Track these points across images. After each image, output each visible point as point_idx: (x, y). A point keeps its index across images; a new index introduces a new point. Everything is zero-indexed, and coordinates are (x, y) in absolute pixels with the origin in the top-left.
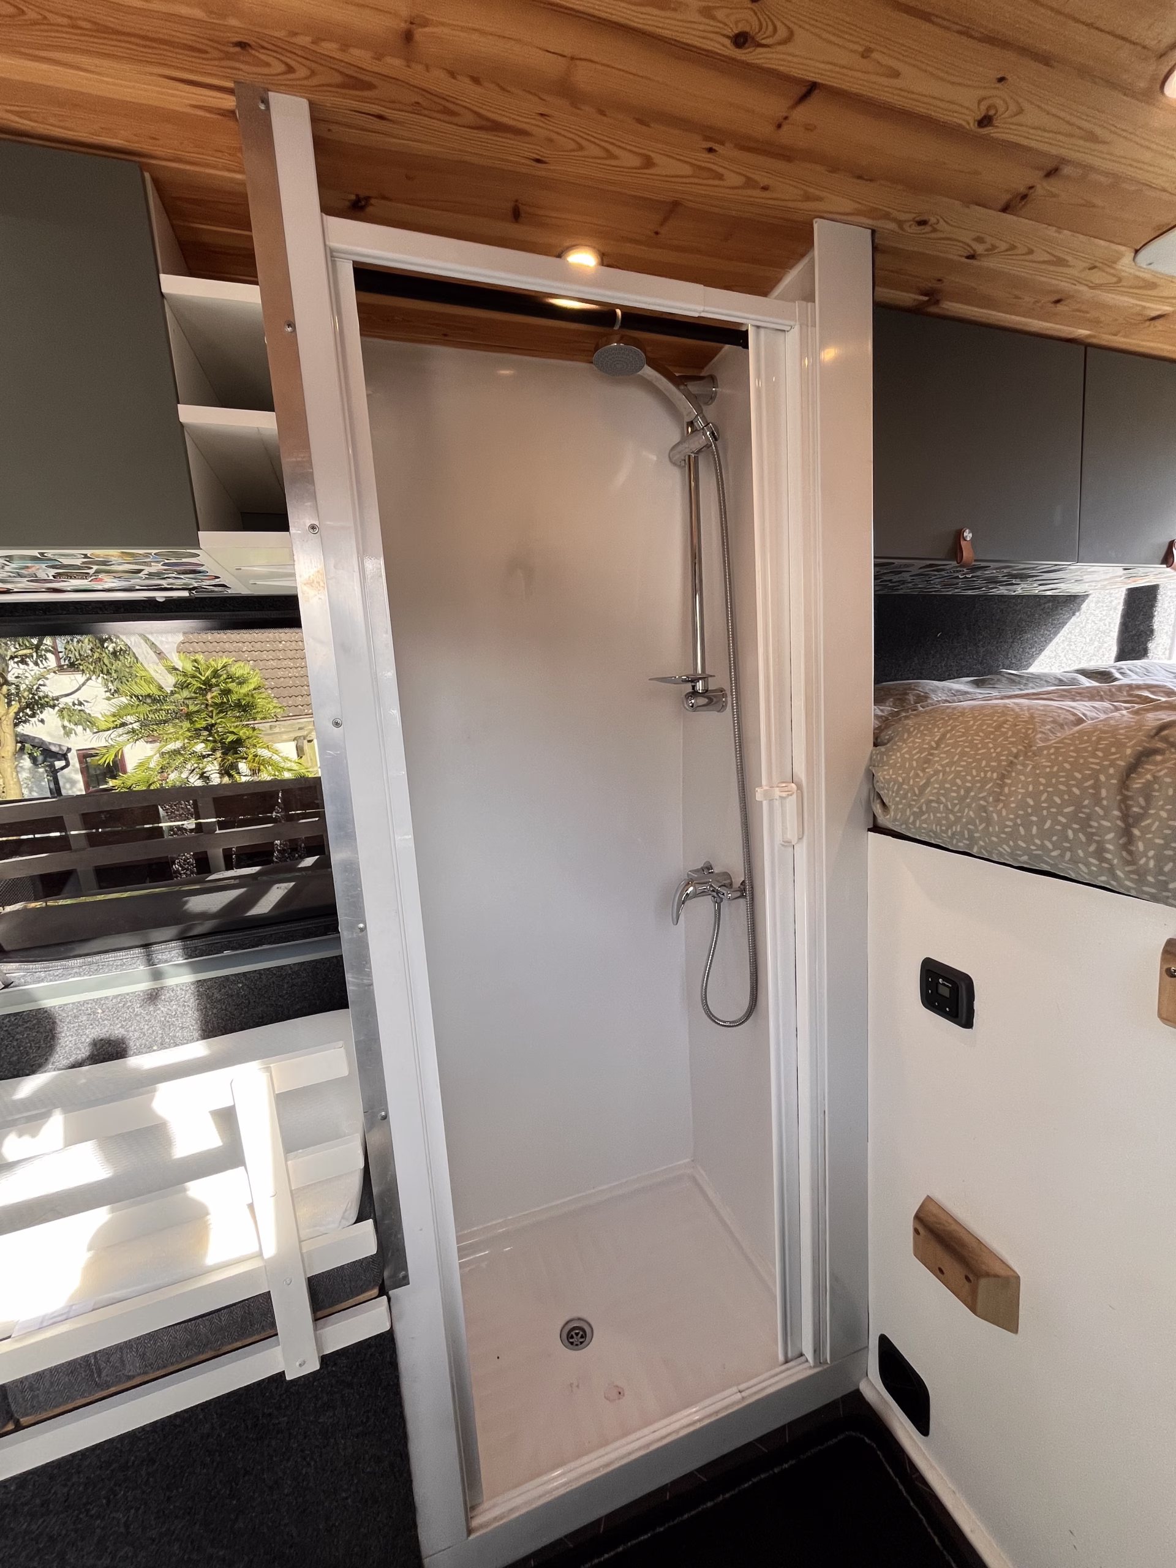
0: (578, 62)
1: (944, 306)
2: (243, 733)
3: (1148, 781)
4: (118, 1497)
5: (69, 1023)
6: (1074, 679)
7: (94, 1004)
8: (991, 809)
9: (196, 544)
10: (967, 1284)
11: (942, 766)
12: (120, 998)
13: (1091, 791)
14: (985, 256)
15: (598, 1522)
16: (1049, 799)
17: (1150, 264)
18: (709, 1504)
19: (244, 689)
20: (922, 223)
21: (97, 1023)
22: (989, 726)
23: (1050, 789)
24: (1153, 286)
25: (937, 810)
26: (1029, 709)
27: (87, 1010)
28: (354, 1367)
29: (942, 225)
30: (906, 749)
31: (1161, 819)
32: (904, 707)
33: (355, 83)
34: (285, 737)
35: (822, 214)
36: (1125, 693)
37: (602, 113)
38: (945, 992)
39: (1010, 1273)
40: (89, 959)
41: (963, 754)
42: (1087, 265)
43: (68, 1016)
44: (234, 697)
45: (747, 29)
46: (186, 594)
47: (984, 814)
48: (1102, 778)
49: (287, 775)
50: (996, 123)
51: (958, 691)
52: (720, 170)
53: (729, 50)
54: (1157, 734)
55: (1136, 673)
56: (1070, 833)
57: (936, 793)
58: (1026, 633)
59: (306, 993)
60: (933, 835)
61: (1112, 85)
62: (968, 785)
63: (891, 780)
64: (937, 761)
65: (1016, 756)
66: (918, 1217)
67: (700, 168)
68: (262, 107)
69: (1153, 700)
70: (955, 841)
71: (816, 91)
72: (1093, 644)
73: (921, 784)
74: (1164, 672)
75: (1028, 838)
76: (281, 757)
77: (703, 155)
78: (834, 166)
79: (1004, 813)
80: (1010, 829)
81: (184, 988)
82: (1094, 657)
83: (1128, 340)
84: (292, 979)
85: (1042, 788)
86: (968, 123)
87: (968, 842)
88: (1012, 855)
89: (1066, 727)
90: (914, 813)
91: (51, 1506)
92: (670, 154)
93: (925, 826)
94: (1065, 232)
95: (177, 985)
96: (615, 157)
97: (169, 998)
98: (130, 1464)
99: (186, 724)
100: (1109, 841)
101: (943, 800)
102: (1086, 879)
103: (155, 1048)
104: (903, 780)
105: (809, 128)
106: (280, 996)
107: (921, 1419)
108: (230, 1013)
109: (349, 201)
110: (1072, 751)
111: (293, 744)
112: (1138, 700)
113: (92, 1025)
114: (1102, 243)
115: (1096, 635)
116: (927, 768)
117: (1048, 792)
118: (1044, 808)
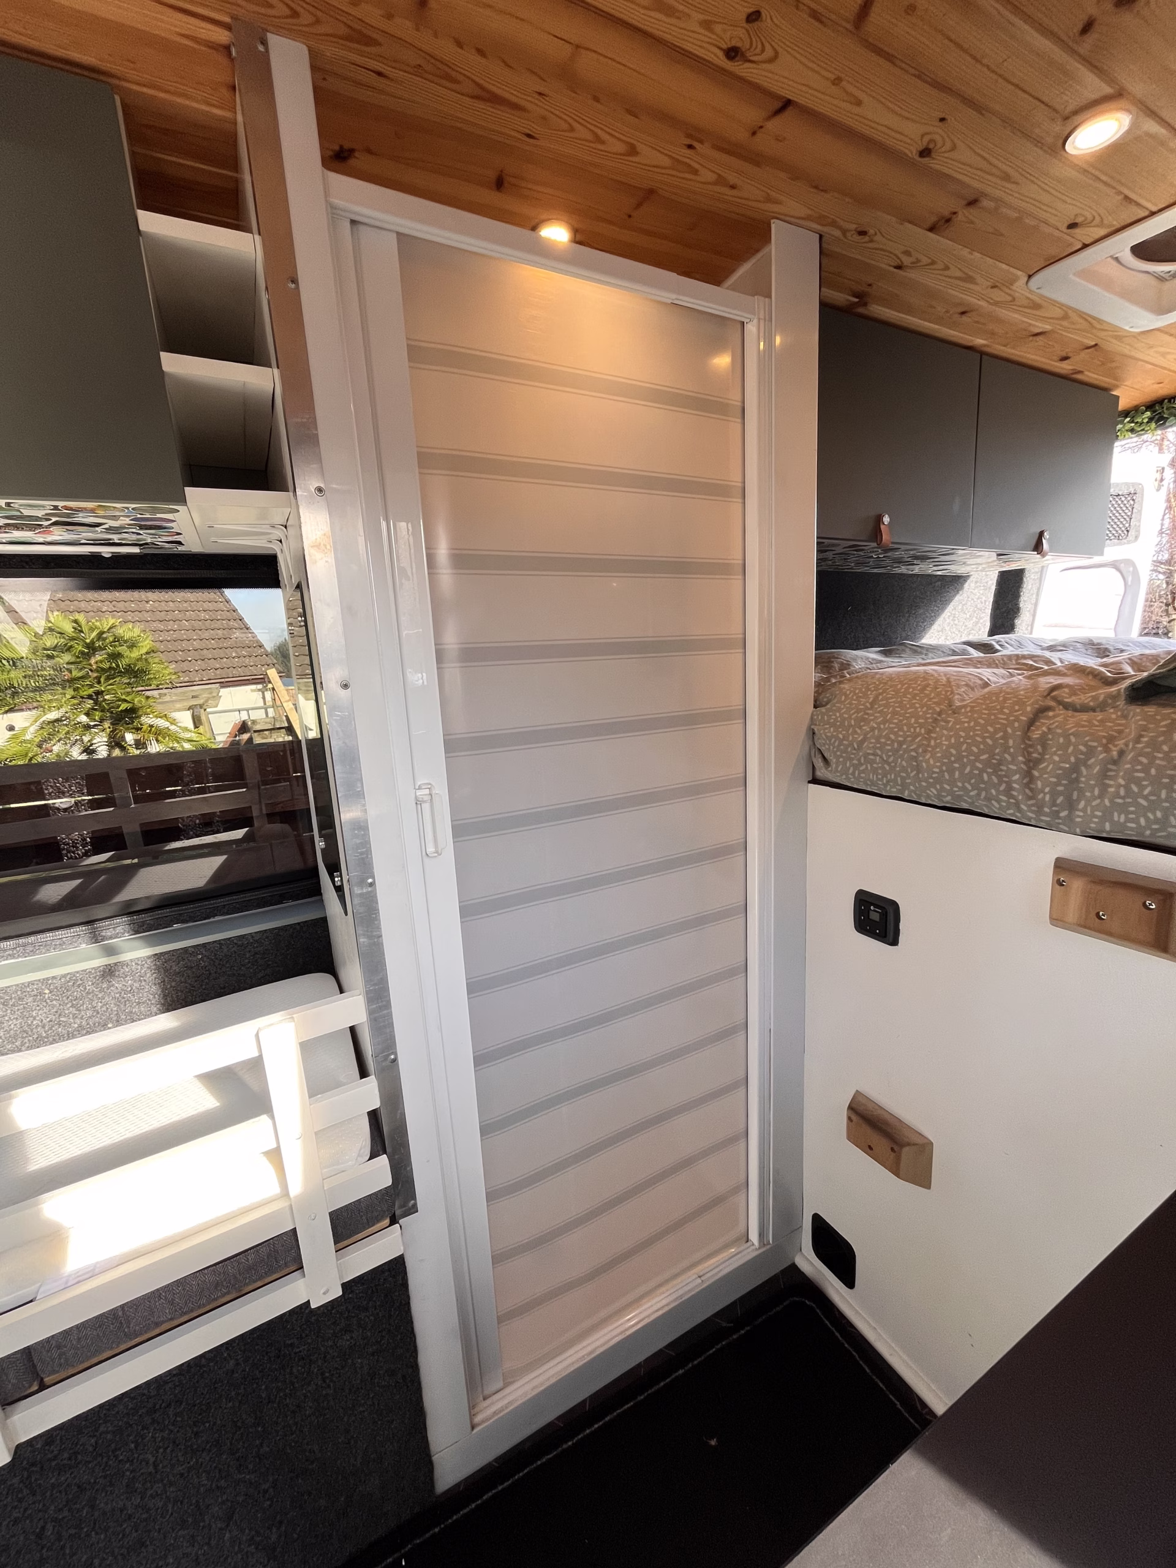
0: (583, 51)
1: (871, 309)
2: (138, 701)
3: (1044, 732)
4: (145, 1441)
5: (13, 1005)
6: (964, 650)
7: (40, 985)
8: (921, 758)
9: (183, 501)
10: (893, 1155)
11: (876, 723)
12: (69, 976)
13: (1001, 741)
14: (911, 268)
15: (584, 1401)
16: (968, 750)
17: (1039, 288)
18: (681, 1372)
19: (135, 654)
20: (862, 233)
21: (45, 1004)
22: (914, 689)
23: (969, 741)
24: (1036, 306)
25: (874, 761)
26: (945, 675)
27: (33, 991)
28: (370, 1292)
29: (878, 238)
30: (844, 710)
31: (1054, 762)
32: (831, 673)
33: (361, 37)
34: (178, 706)
35: (778, 216)
36: (1014, 662)
37: (596, 99)
38: (875, 916)
39: (926, 1141)
40: (21, 941)
41: (894, 713)
42: (989, 284)
43: (11, 999)
44: (123, 663)
45: (739, 45)
46: (136, 550)
47: (915, 763)
48: (1009, 730)
49: (188, 746)
50: (933, 155)
51: (873, 659)
52: (696, 166)
53: (720, 60)
54: (1049, 694)
55: (1011, 645)
56: (985, 777)
57: (873, 747)
58: (919, 608)
59: (268, 961)
60: (869, 783)
61: (1027, 136)
62: (900, 739)
63: (833, 736)
64: (872, 720)
65: (940, 714)
66: (851, 1108)
67: (678, 161)
68: (261, 48)
69: (1037, 668)
70: (888, 788)
71: (791, 108)
72: (972, 619)
73: (859, 739)
74: (1033, 645)
75: (952, 783)
76: (180, 727)
77: (684, 151)
78: (796, 174)
79: (932, 762)
80: (936, 775)
81: (140, 962)
82: (972, 632)
83: (1013, 351)
84: (254, 948)
85: (962, 740)
86: (912, 154)
87: (900, 788)
88: (939, 796)
89: (976, 690)
90: (853, 765)
91: (79, 1457)
92: (654, 146)
93: (863, 775)
94: (976, 254)
95: (131, 961)
96: (603, 142)
97: (123, 973)
98: (157, 1407)
99: (70, 692)
100: (1015, 782)
101: (879, 752)
102: (996, 813)
103: (110, 1025)
104: (844, 737)
105: (779, 139)
106: (242, 965)
107: (847, 1276)
108: (190, 984)
109: (332, 150)
110: (985, 709)
111: (189, 714)
112: (1025, 668)
113: (38, 1006)
114: (1004, 266)
115: (975, 612)
116: (864, 726)
117: (967, 743)
118: (964, 756)
